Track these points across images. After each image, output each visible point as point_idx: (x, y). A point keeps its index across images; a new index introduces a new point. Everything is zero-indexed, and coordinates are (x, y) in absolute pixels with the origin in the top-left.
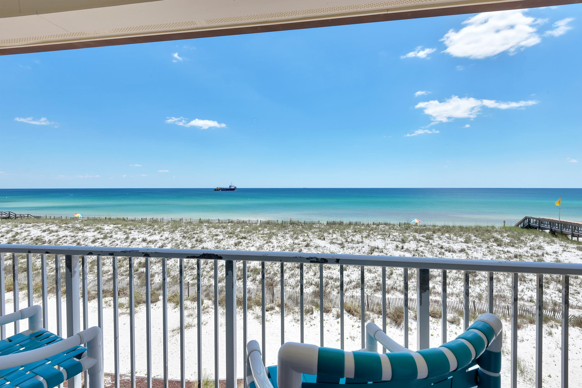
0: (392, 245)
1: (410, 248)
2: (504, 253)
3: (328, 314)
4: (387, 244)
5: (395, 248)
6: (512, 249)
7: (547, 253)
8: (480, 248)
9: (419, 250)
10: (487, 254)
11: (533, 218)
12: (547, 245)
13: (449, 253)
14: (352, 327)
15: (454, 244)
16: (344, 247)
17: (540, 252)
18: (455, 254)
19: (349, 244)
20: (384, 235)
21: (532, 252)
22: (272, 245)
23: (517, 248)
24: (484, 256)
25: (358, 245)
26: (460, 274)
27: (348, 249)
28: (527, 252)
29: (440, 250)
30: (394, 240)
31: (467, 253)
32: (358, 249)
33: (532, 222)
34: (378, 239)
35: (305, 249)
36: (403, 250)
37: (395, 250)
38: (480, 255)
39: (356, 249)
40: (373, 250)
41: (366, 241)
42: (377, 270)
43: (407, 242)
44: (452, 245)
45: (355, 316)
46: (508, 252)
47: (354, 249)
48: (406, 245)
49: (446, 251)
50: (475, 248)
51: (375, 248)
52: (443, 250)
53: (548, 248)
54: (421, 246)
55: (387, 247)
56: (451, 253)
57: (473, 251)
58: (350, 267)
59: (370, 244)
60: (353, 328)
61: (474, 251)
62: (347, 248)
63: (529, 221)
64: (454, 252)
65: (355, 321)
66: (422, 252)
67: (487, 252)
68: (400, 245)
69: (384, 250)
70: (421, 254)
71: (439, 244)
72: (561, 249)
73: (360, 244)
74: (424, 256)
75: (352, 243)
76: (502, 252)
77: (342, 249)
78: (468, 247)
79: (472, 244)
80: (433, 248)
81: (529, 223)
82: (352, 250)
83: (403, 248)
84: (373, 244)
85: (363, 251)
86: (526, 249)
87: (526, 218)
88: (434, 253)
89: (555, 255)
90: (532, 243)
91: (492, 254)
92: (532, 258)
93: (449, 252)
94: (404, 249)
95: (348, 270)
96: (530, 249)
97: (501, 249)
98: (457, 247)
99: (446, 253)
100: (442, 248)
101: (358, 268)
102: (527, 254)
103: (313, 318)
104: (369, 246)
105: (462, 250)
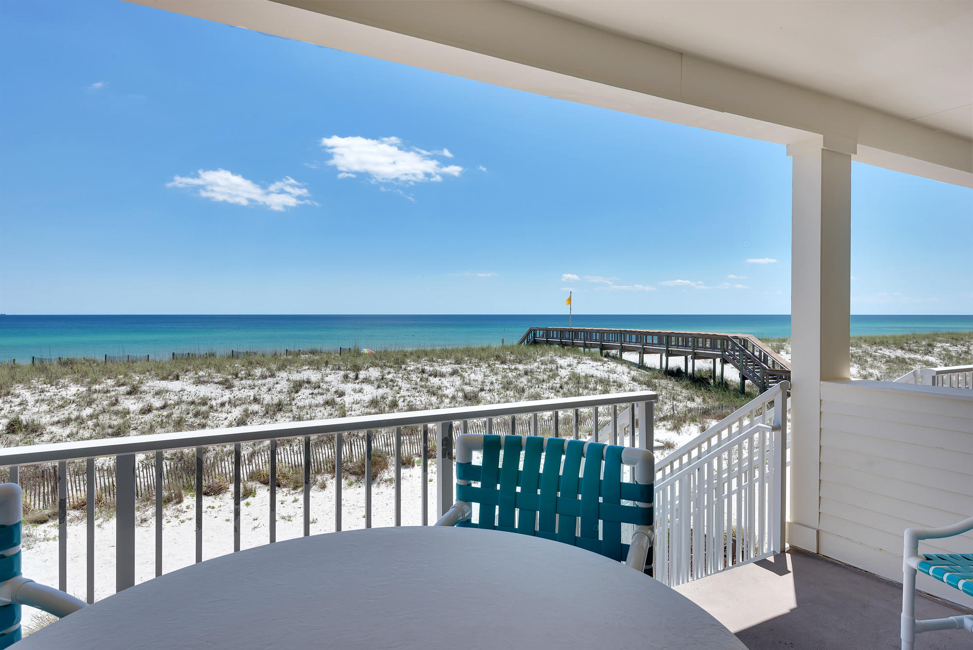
0: (336, 376)
1: (370, 377)
2: (511, 370)
3: (221, 495)
4: (325, 376)
5: (342, 379)
6: (521, 367)
7: (561, 367)
8: (478, 369)
9: (386, 379)
10: (490, 374)
11: (540, 329)
12: (560, 358)
13: (435, 379)
14: (282, 503)
15: (441, 367)
16: (233, 387)
17: (554, 367)
18: (444, 379)
19: (244, 382)
20: (315, 365)
21: (543, 367)
22: (17, 401)
23: (525, 364)
24: (486, 378)
25: (264, 381)
26: (457, 403)
27: (243, 390)
28: (538, 368)
29: (420, 375)
30: (339, 369)
31: (462, 376)
32: (265, 387)
33: (538, 336)
34: (305, 370)
35: (126, 399)
36: (357, 381)
37: (342, 382)
38: (480, 376)
39: (261, 389)
40: (301, 386)
41: (283, 374)
42: (314, 415)
43: (363, 370)
44: (438, 368)
45: (285, 486)
46: (516, 369)
47: (257, 389)
48: (362, 374)
49: (430, 375)
50: (472, 368)
51: (304, 381)
52: (425, 376)
53: (561, 362)
54: (389, 373)
55: (327, 379)
56: (437, 379)
57: (469, 373)
58: (254, 418)
59: (291, 378)
60: (282, 505)
61: (471, 372)
62: (241, 388)
63: (534, 334)
64: (442, 375)
65: (285, 494)
66: (392, 381)
67: (488, 372)
68: (352, 375)
69: (321, 384)
70: (391, 383)
71: (418, 369)
72: (575, 361)
73: (269, 379)
74: (397, 386)
75: (249, 379)
76: (508, 371)
77: (227, 391)
78: (462, 368)
79: (467, 365)
80: (410, 375)
81: (534, 337)
82: (253, 390)
83: (357, 378)
84: (296, 377)
85: (279, 389)
86: (536, 364)
87: (530, 331)
88: (413, 380)
89: (570, 368)
90: (542, 358)
91: (496, 374)
92: (545, 374)
93: (435, 376)
94: (360, 380)
95: (249, 423)
96: (542, 364)
97: (506, 367)
98: (447, 369)
99: (431, 378)
100: (423, 371)
101: (271, 418)
102: (538, 370)
103: (185, 509)
104: (288, 380)
105: (454, 373)
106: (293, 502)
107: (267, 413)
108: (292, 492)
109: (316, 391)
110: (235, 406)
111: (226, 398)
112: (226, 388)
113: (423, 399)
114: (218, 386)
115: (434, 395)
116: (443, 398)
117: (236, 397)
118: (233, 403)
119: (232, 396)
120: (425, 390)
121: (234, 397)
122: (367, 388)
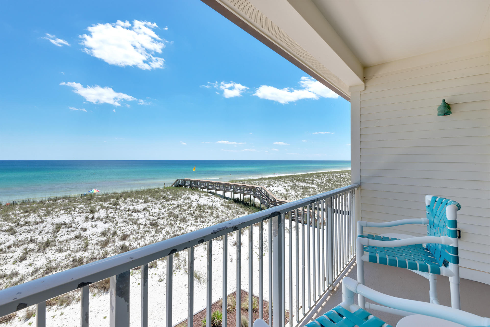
0: (81, 217)
1: (100, 216)
2: (171, 205)
4: (74, 218)
5: (85, 220)
6: (175, 202)
7: (193, 201)
8: (156, 205)
9: (109, 217)
10: (161, 208)
11: (181, 180)
12: (191, 196)
13: (135, 214)
15: (137, 205)
16: (16, 233)
17: (189, 201)
18: (140, 213)
19: (23, 228)
20: (68, 210)
21: (185, 201)
23: (177, 200)
24: (160, 210)
25: (37, 226)
26: (147, 228)
27: (23, 234)
28: (183, 202)
29: (127, 212)
30: (82, 213)
31: (148, 211)
32: (38, 230)
33: (180, 182)
34: (62, 214)
37: (85, 221)
38: (157, 210)
39: (35, 232)
40: (60, 227)
41: (48, 220)
42: (69, 246)
43: (96, 212)
44: (136, 207)
45: (55, 304)
46: (173, 204)
47: (32, 232)
48: (96, 215)
49: (133, 212)
50: (153, 205)
51: (62, 224)
52: (130, 212)
53: (193, 198)
54: (111, 213)
55: (76, 220)
56: (136, 213)
57: (152, 208)
58: (31, 254)
59: (54, 222)
60: (54, 319)
61: (153, 208)
63: (179, 182)
64: (139, 211)
65: (55, 310)
66: (113, 218)
67: (161, 207)
68: (90, 216)
69: (73, 224)
70: (112, 219)
71: (126, 208)
72: (198, 197)
73: (40, 225)
74: (115, 221)
75: (26, 226)
76: (170, 205)
77: (12, 236)
78: (148, 206)
79: (150, 203)
80: (122, 212)
81: (179, 183)
82: (29, 233)
83: (93, 218)
84: (58, 221)
85: (46, 231)
86: (182, 200)
87: (177, 180)
88: (124, 216)
89: (196, 201)
90: (184, 196)
91: (164, 208)
92: (186, 206)
93: (135, 212)
94: (95, 219)
95: (28, 258)
96: (184, 200)
97: (168, 203)
98: (140, 207)
99: (133, 214)
100: (129, 210)
101: (42, 252)
102: (183, 204)
104: (52, 224)
105: (145, 209)
106: (61, 315)
107: (40, 249)
108: (60, 307)
109: (70, 229)
110: (18, 247)
111: (11, 242)
112: (11, 234)
113: (129, 227)
114: (5, 233)
115: (135, 224)
116: (140, 225)
117: (19, 240)
118: (16, 245)
119: (15, 240)
120: (131, 222)
121: (17, 240)
122: (99, 223)
